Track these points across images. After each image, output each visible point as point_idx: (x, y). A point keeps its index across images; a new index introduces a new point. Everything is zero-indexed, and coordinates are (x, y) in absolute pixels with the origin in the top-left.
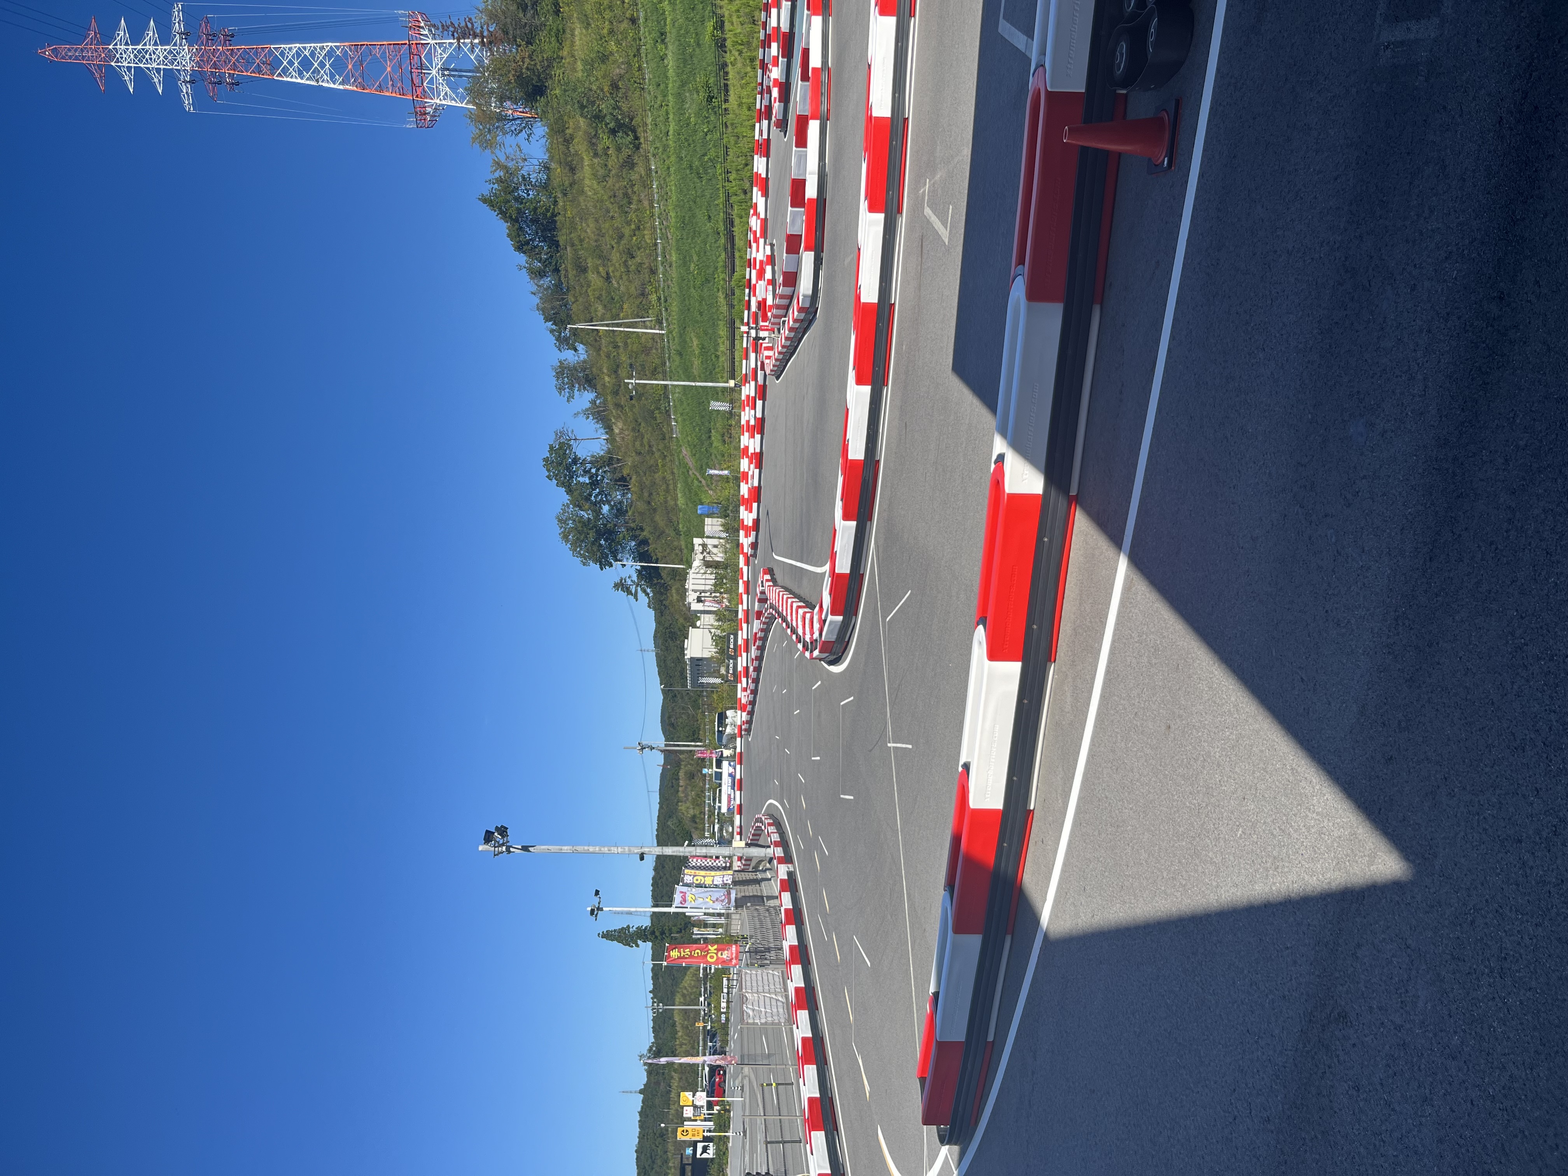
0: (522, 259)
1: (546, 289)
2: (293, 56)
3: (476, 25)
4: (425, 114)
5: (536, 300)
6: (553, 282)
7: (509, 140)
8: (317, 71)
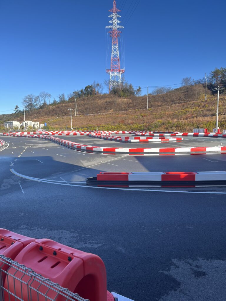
2: (116, 48)
4: (108, 71)
6: (80, 94)
7: (106, 87)
8: (114, 52)
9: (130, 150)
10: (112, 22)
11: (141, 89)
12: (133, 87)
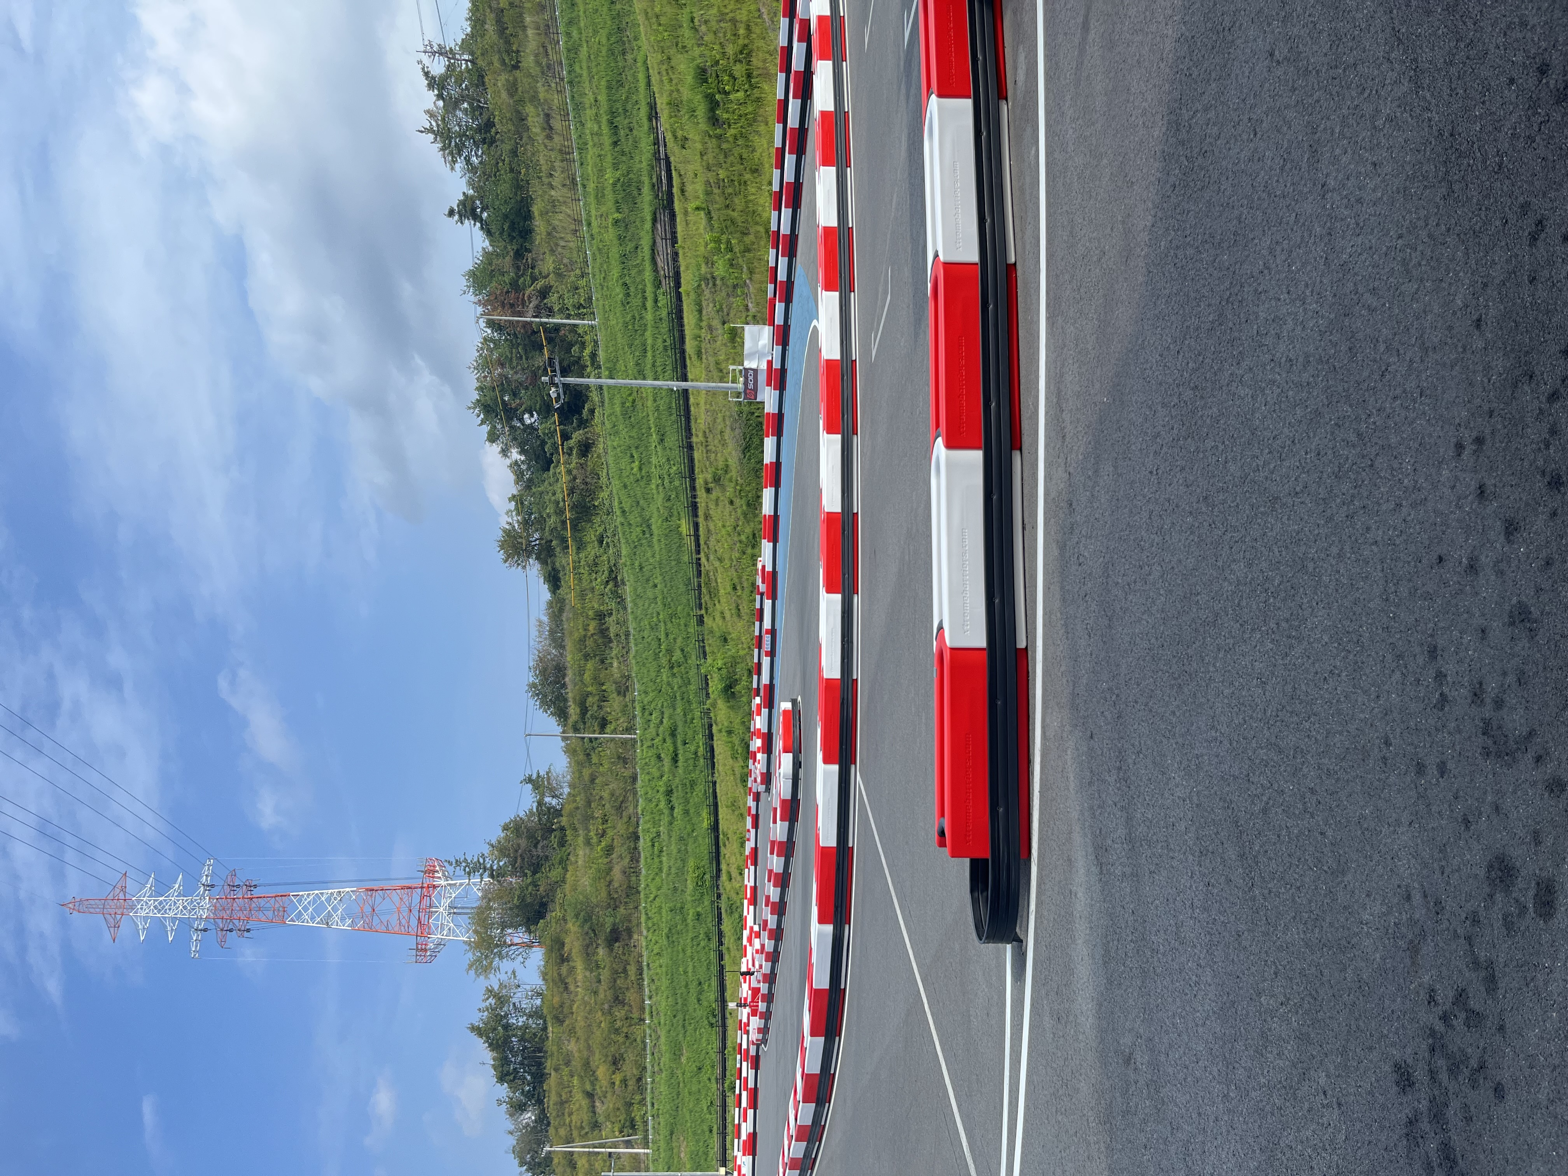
0: (503, 1091)
1: (524, 1127)
2: (309, 903)
3: (487, 860)
4: (426, 950)
5: (512, 1141)
6: (533, 1118)
7: (506, 966)
8: (329, 915)
9: (826, 761)
10: (174, 919)
11: (534, 776)
12: (522, 814)
